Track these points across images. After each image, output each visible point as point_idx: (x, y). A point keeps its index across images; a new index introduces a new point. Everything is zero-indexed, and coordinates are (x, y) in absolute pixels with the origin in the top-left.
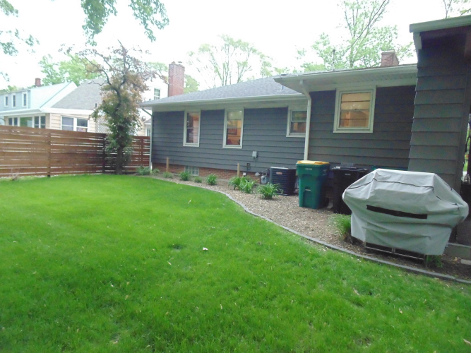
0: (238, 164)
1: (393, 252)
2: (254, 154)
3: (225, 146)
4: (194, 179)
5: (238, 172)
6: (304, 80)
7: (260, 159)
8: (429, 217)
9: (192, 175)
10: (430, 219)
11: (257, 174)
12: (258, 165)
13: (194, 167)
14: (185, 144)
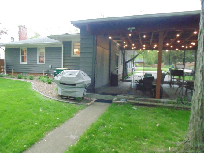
0: (43, 71)
1: (69, 98)
2: (50, 66)
3: (38, 63)
4: (23, 78)
5: (44, 74)
6: (58, 37)
7: (53, 68)
8: (76, 85)
9: (23, 76)
10: (76, 86)
11: (51, 75)
12: (52, 71)
13: (25, 73)
14: (21, 62)
